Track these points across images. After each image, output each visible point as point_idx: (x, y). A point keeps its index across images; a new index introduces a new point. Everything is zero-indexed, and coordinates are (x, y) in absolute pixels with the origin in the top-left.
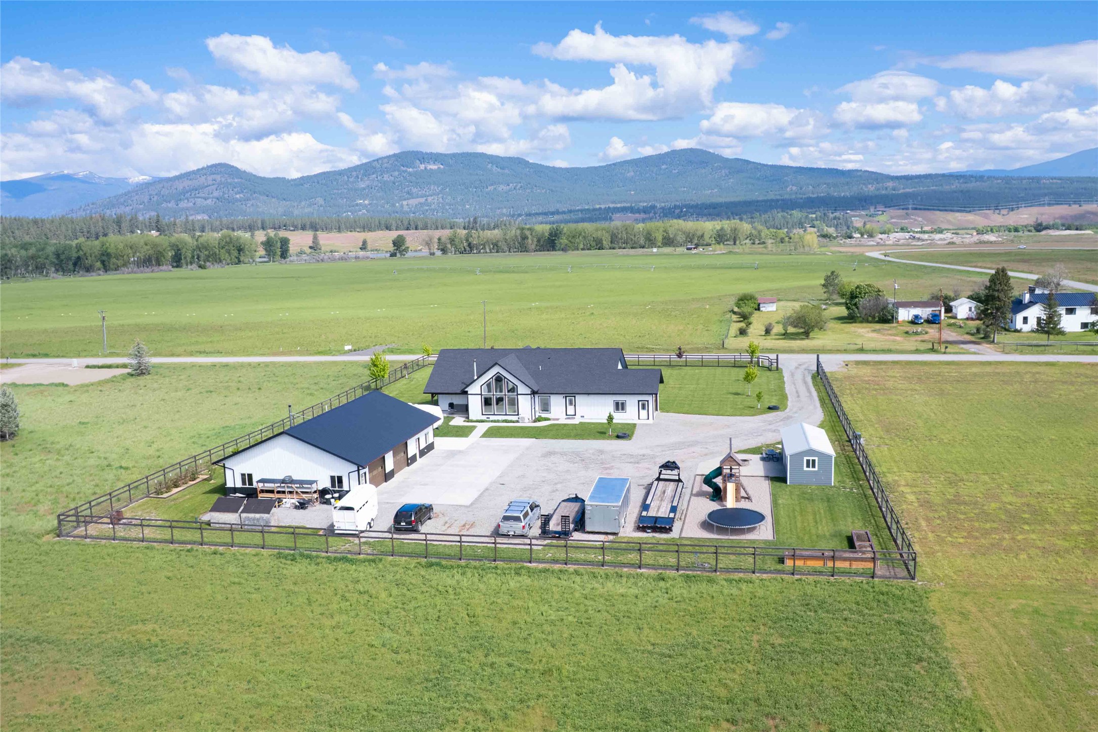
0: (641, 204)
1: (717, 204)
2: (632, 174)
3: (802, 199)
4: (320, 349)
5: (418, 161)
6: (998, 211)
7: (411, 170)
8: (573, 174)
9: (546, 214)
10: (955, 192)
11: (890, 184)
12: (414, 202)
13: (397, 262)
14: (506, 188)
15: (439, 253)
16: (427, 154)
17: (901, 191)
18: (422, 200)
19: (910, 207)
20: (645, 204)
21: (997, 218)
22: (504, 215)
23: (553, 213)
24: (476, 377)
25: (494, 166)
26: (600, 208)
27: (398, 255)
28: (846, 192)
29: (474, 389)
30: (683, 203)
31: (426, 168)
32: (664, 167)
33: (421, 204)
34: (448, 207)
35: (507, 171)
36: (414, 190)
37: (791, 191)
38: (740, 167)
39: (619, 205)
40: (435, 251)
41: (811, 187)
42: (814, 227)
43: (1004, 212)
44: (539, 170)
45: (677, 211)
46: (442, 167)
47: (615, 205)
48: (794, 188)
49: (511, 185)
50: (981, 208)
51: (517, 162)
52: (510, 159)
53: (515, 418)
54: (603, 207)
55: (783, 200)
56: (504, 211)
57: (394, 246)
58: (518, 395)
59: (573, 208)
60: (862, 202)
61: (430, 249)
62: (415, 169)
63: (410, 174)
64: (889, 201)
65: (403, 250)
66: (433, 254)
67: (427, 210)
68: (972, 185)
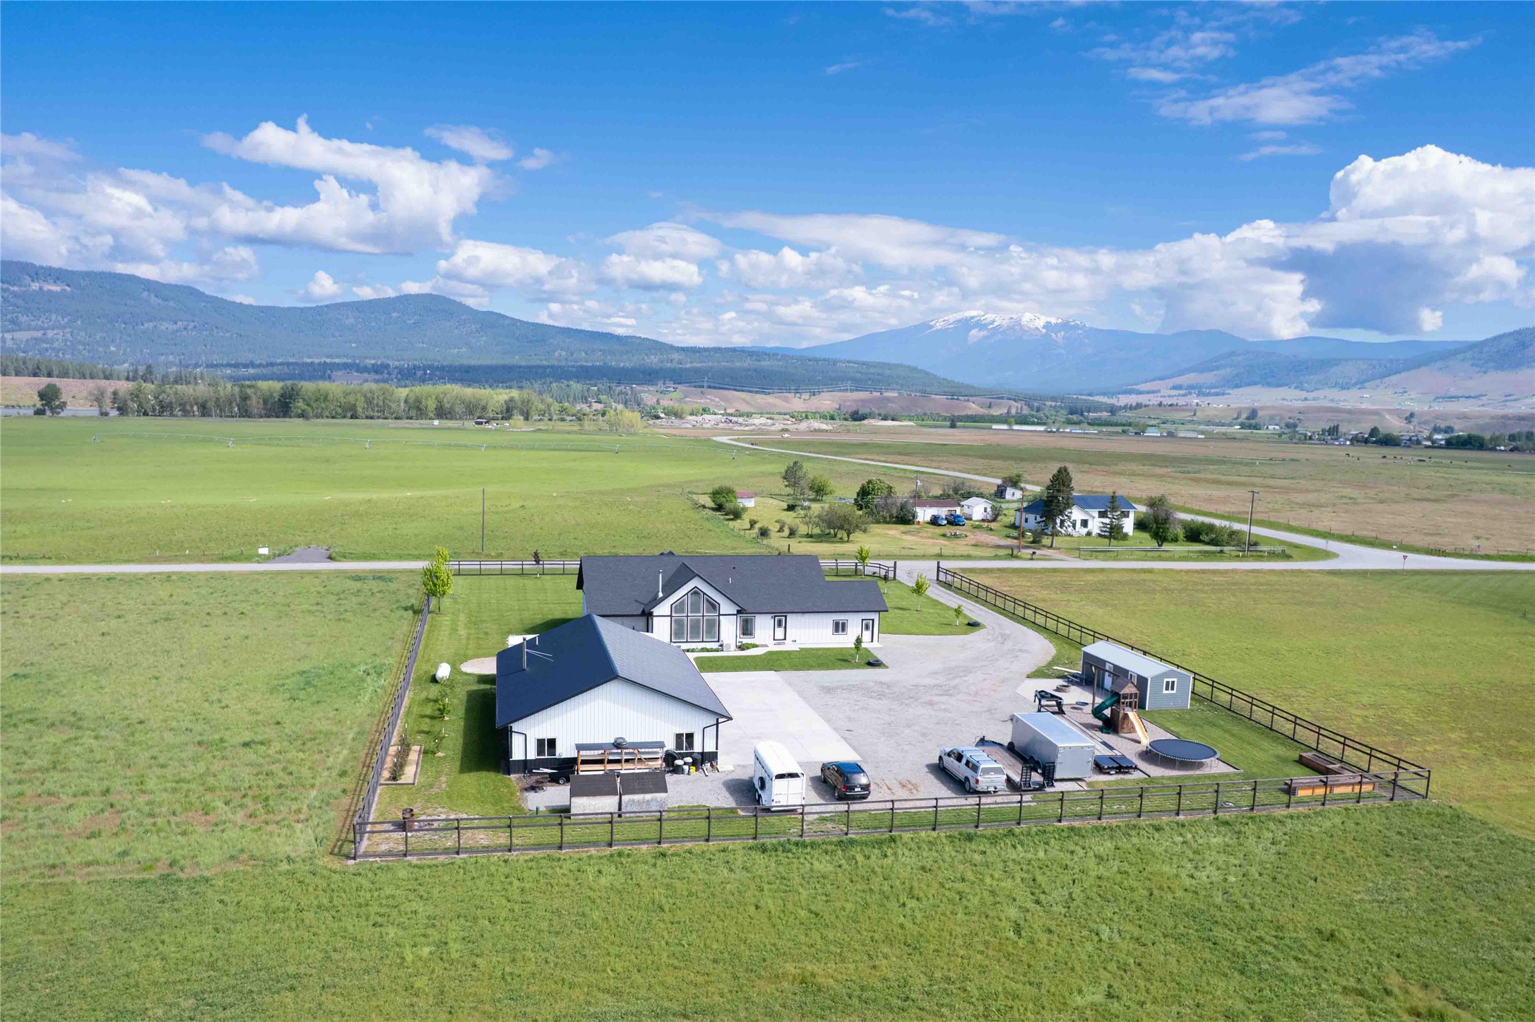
0: (368, 361)
1: (470, 367)
2: (352, 321)
3: (574, 367)
4: (228, 553)
5: (27, 277)
6: (798, 395)
7: (16, 288)
8: (268, 314)
9: (236, 366)
10: (749, 370)
11: (676, 356)
12: (23, 336)
13: (47, 422)
14: (172, 327)
15: (114, 413)
16: (42, 267)
17: (688, 366)
18: (39, 334)
19: (705, 384)
20: (373, 362)
21: (798, 403)
22: (172, 364)
23: (246, 366)
24: (661, 595)
25: (153, 296)
26: (312, 363)
27: (48, 413)
28: (625, 362)
29: (663, 609)
30: (425, 363)
31: (41, 288)
32: (394, 315)
33: (35, 339)
34: (81, 347)
35: (172, 304)
36: (23, 319)
37: (559, 357)
38: (492, 322)
39: (337, 361)
40: (108, 409)
41: (583, 354)
42: (600, 402)
43: (806, 396)
44: (221, 306)
45: (419, 373)
46: (68, 289)
47: (333, 361)
48: (564, 353)
49: (180, 323)
50: (781, 390)
51: (184, 294)
52: (175, 288)
53: (715, 645)
54: (316, 361)
55: (552, 367)
56: (171, 358)
57: (42, 399)
58: (719, 615)
59: (273, 360)
60: (649, 376)
61: (100, 407)
62: (23, 289)
63: (15, 295)
64: (679, 377)
65: (58, 407)
66: (105, 414)
67: (47, 350)
68: (766, 364)
